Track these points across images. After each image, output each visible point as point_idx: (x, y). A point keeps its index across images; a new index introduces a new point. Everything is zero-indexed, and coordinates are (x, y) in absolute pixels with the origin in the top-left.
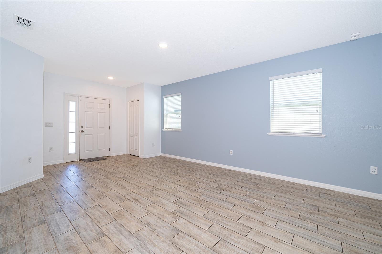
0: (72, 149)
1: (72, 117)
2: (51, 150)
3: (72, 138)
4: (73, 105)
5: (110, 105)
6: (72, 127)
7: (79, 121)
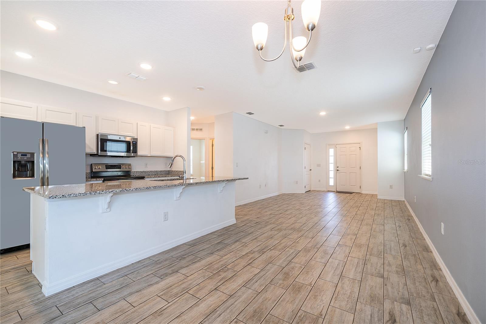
0: (332, 182)
1: (332, 160)
2: (319, 181)
3: (332, 174)
4: (332, 152)
5: (360, 147)
6: (332, 167)
7: (336, 162)
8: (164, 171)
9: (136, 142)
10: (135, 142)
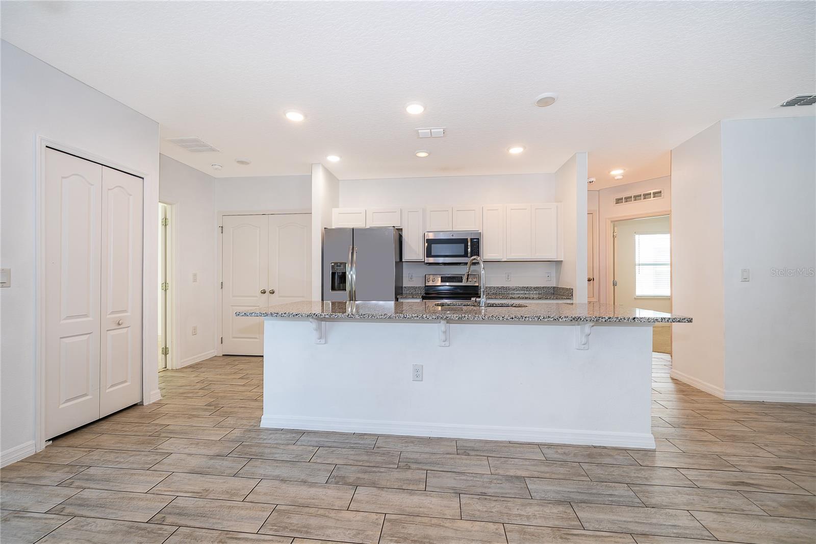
8: (543, 287)
9: (478, 239)
10: (476, 239)
